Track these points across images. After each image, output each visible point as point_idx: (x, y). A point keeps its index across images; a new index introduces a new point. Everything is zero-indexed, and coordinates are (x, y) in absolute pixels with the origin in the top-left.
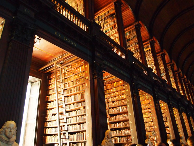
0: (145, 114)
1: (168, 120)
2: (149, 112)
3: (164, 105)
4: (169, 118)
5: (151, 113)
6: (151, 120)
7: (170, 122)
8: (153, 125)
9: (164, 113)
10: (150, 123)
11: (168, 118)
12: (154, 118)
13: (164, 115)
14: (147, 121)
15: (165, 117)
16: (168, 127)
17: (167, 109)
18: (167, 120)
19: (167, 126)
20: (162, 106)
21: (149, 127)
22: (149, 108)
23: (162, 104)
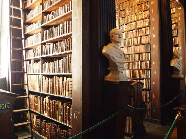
0: (137, 14)
1: (179, 35)
2: (145, 10)
3: (177, 10)
4: (183, 31)
5: (149, 10)
6: (147, 25)
7: (182, 37)
8: (148, 33)
9: (174, 24)
10: (143, 29)
11: (180, 31)
12: (153, 19)
13: (174, 27)
14: (140, 27)
15: (175, 30)
16: (177, 46)
17: (181, 16)
18: (177, 34)
19: (176, 43)
20: (174, 11)
21: (141, 37)
22: (145, 2)
23: (174, 9)
